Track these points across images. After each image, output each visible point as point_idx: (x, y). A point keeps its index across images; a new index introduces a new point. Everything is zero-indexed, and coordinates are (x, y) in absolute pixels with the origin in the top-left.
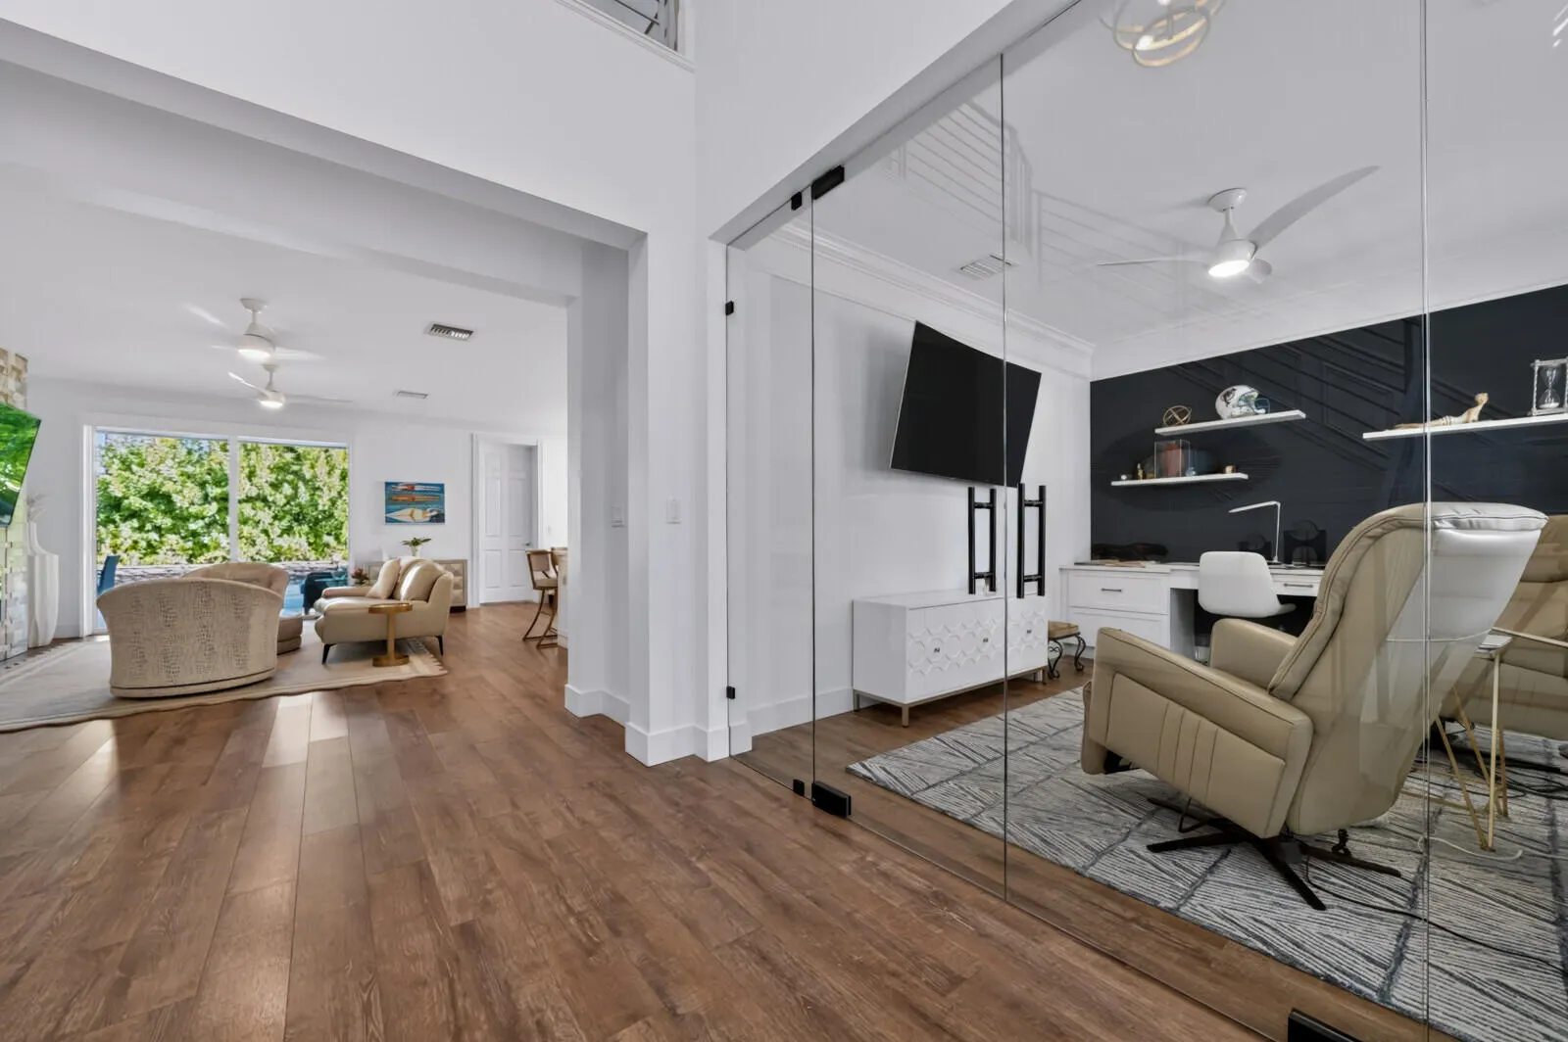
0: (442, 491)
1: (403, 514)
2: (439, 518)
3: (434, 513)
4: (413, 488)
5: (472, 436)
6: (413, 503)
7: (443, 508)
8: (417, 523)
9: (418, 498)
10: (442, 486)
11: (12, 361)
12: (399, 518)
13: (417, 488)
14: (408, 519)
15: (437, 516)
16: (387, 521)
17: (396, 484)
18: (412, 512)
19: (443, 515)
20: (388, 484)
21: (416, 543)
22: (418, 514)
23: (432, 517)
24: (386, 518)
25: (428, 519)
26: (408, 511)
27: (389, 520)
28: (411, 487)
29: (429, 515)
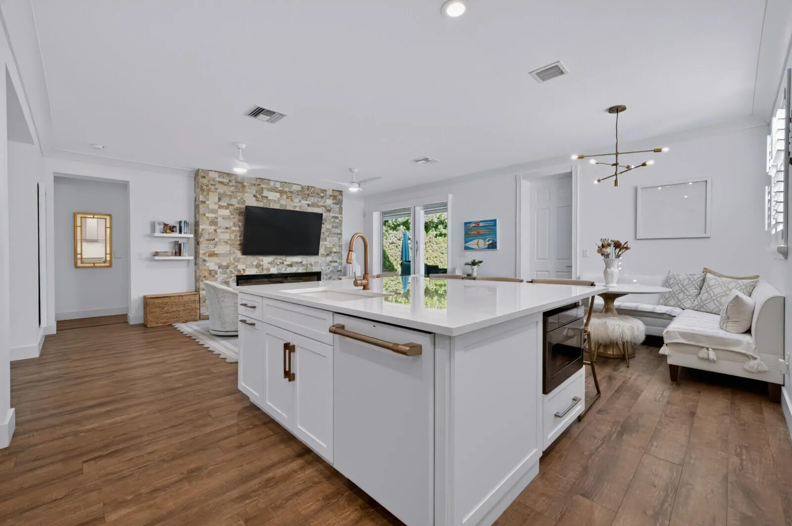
0: (495, 225)
1: (472, 244)
2: (493, 246)
3: (491, 242)
4: (479, 225)
5: (516, 177)
6: (479, 235)
7: (496, 238)
8: (480, 249)
9: (482, 231)
10: (495, 221)
11: (330, 193)
12: (471, 247)
13: (481, 224)
14: (475, 247)
15: (492, 244)
16: (465, 249)
17: (470, 223)
18: (478, 241)
19: (496, 243)
20: (466, 224)
21: (474, 263)
22: (481, 242)
23: (489, 244)
24: (465, 246)
25: (487, 246)
26: (475, 242)
27: (466, 248)
28: (478, 223)
29: (488, 243)
